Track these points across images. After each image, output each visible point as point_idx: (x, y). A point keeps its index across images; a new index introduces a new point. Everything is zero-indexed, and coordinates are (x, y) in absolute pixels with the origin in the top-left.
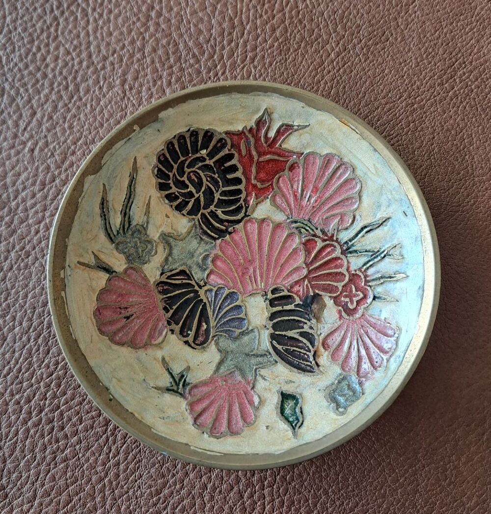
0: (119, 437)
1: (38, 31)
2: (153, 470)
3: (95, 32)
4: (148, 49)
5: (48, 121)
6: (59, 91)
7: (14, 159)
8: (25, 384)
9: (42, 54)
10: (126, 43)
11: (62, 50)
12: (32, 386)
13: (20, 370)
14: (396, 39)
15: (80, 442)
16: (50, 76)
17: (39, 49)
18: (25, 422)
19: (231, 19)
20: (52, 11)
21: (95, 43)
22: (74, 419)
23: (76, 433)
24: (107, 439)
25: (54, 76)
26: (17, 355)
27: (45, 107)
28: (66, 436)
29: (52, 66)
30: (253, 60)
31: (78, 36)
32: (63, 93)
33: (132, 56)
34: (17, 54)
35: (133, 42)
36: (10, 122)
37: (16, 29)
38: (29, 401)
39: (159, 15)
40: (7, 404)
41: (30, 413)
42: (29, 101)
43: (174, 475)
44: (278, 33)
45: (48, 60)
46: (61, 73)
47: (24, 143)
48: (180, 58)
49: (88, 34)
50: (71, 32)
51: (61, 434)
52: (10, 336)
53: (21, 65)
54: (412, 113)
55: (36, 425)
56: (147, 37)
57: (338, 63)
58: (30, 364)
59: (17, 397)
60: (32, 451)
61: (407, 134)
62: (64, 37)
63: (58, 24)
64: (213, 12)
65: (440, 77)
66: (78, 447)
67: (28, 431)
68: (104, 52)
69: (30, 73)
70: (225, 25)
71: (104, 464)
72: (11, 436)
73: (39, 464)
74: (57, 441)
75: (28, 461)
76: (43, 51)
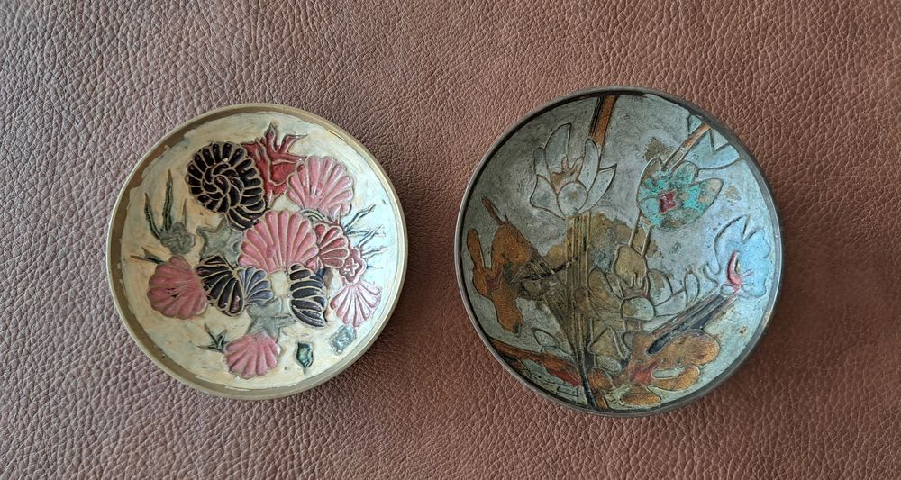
0: (180, 387)
1: (86, 65)
2: (208, 410)
3: (135, 63)
4: (180, 75)
5: (102, 142)
6: (109, 116)
7: (77, 175)
8: (103, 353)
9: (91, 85)
10: (162, 71)
11: (107, 80)
12: (108, 354)
13: (98, 342)
14: (385, 54)
15: (149, 393)
16: (100, 103)
17: (88, 81)
18: (106, 382)
19: (247, 45)
20: (96, 46)
21: (135, 73)
22: (144, 376)
23: (146, 387)
24: (171, 389)
25: (104, 104)
26: (94, 331)
27: (98, 130)
28: (139, 391)
29: (101, 94)
30: (267, 79)
31: (121, 68)
32: (112, 117)
33: (167, 82)
34: (70, 85)
35: (167, 70)
36: (70, 145)
37: (66, 64)
38: (107, 365)
39: (187, 45)
40: (90, 370)
41: (108, 375)
42: (85, 125)
43: (224, 412)
44: (286, 54)
45: (96, 89)
46: (109, 101)
47: (84, 162)
48: (206, 81)
49: (129, 66)
50: (114, 64)
51: (134, 389)
52: (88, 316)
53: (74, 95)
54: (400, 116)
55: (114, 383)
56: (178, 66)
57: (337, 77)
58: (106, 337)
59: (98, 363)
60: (113, 403)
61: (396, 133)
62: (109, 69)
63: (102, 58)
64: (232, 40)
65: (422, 85)
66: (148, 397)
67: (108, 388)
68: (143, 80)
69: (83, 102)
70: (243, 50)
71: (170, 408)
72: (95, 393)
73: (119, 413)
74: (132, 394)
75: (110, 411)
76: (92, 82)
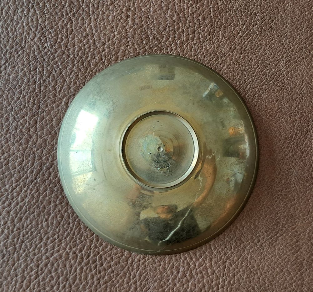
0: (135, 267)
1: (60, 28)
2: (156, 284)
3: (96, 27)
4: (129, 36)
5: (74, 85)
6: (78, 66)
7: (56, 110)
8: (78, 242)
9: (65, 43)
10: (116, 33)
11: (76, 38)
12: (82, 242)
13: (74, 234)
14: (278, 20)
15: (113, 272)
16: (71, 56)
17: (62, 40)
18: (80, 263)
19: (178, 14)
20: (67, 14)
21: (96, 34)
22: (108, 259)
23: (110, 267)
24: (128, 269)
25: (74, 57)
26: (71, 225)
27: (71, 76)
28: (105, 270)
29: (72, 50)
30: (193, 39)
31: (86, 30)
32: (81, 67)
33: (120, 41)
34: (49, 43)
35: (120, 32)
36: (50, 87)
37: (45, 27)
38: (81, 251)
39: (134, 14)
40: (68, 254)
41: (82, 258)
42: (61, 73)
43: (168, 286)
44: (207, 21)
45: (69, 46)
46: (78, 55)
47: (61, 100)
48: (149, 41)
49: (91, 29)
50: (80, 27)
51: (101, 269)
52: (66, 214)
53: (52, 50)
54: (289, 67)
55: (87, 264)
57: (244, 38)
58: (80, 230)
59: (74, 249)
60: (86, 279)
61: (287, 79)
62: (77, 31)
63: (72, 23)
64: (167, 10)
65: (305, 43)
66: (112, 275)
67: (82, 268)
68: (103, 40)
69: (59, 55)
70: (175, 18)
71: (128, 283)
72: (72, 272)
73: (90, 286)
74: (100, 272)
75: (84, 285)
76: (65, 40)
